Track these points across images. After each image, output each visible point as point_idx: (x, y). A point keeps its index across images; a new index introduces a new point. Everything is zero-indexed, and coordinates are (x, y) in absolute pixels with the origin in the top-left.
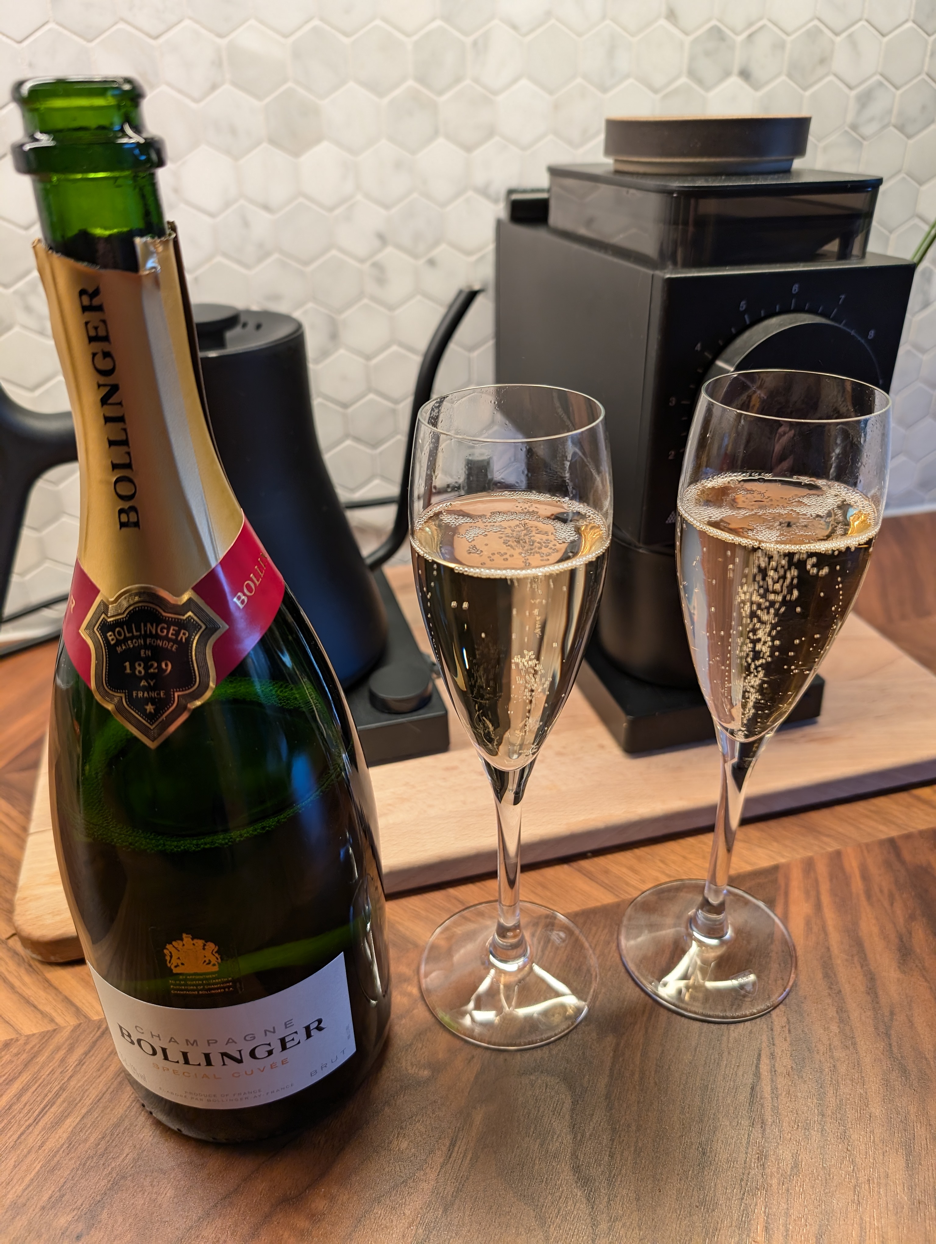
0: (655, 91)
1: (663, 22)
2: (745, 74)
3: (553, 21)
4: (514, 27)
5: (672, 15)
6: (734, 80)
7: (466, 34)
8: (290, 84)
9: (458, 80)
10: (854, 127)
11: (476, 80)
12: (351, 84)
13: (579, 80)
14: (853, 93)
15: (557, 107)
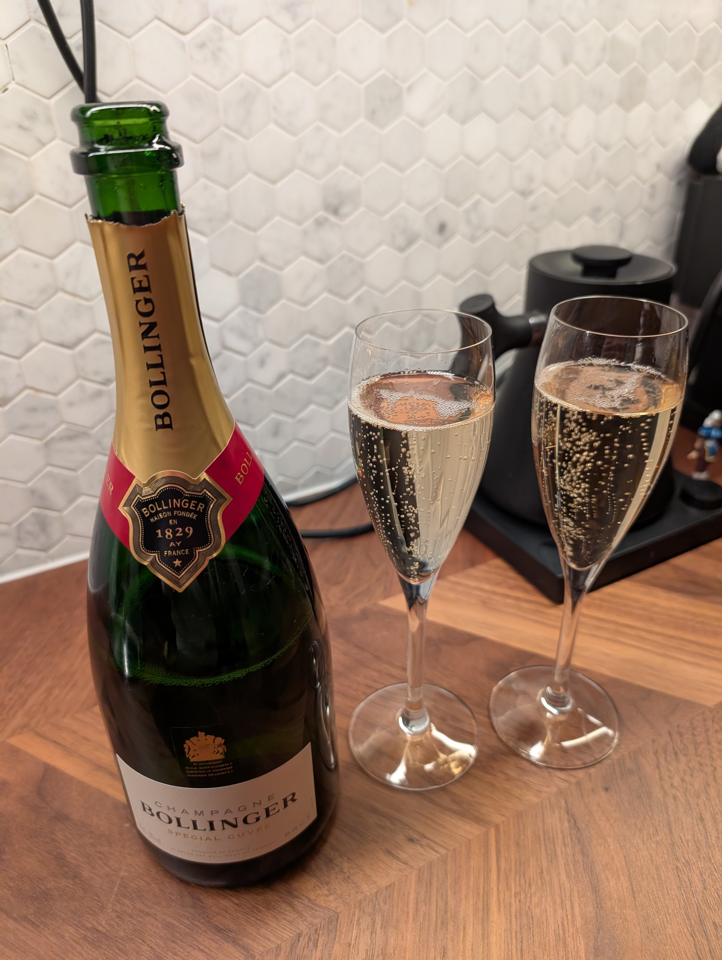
8: (635, 64)
12: (665, 64)
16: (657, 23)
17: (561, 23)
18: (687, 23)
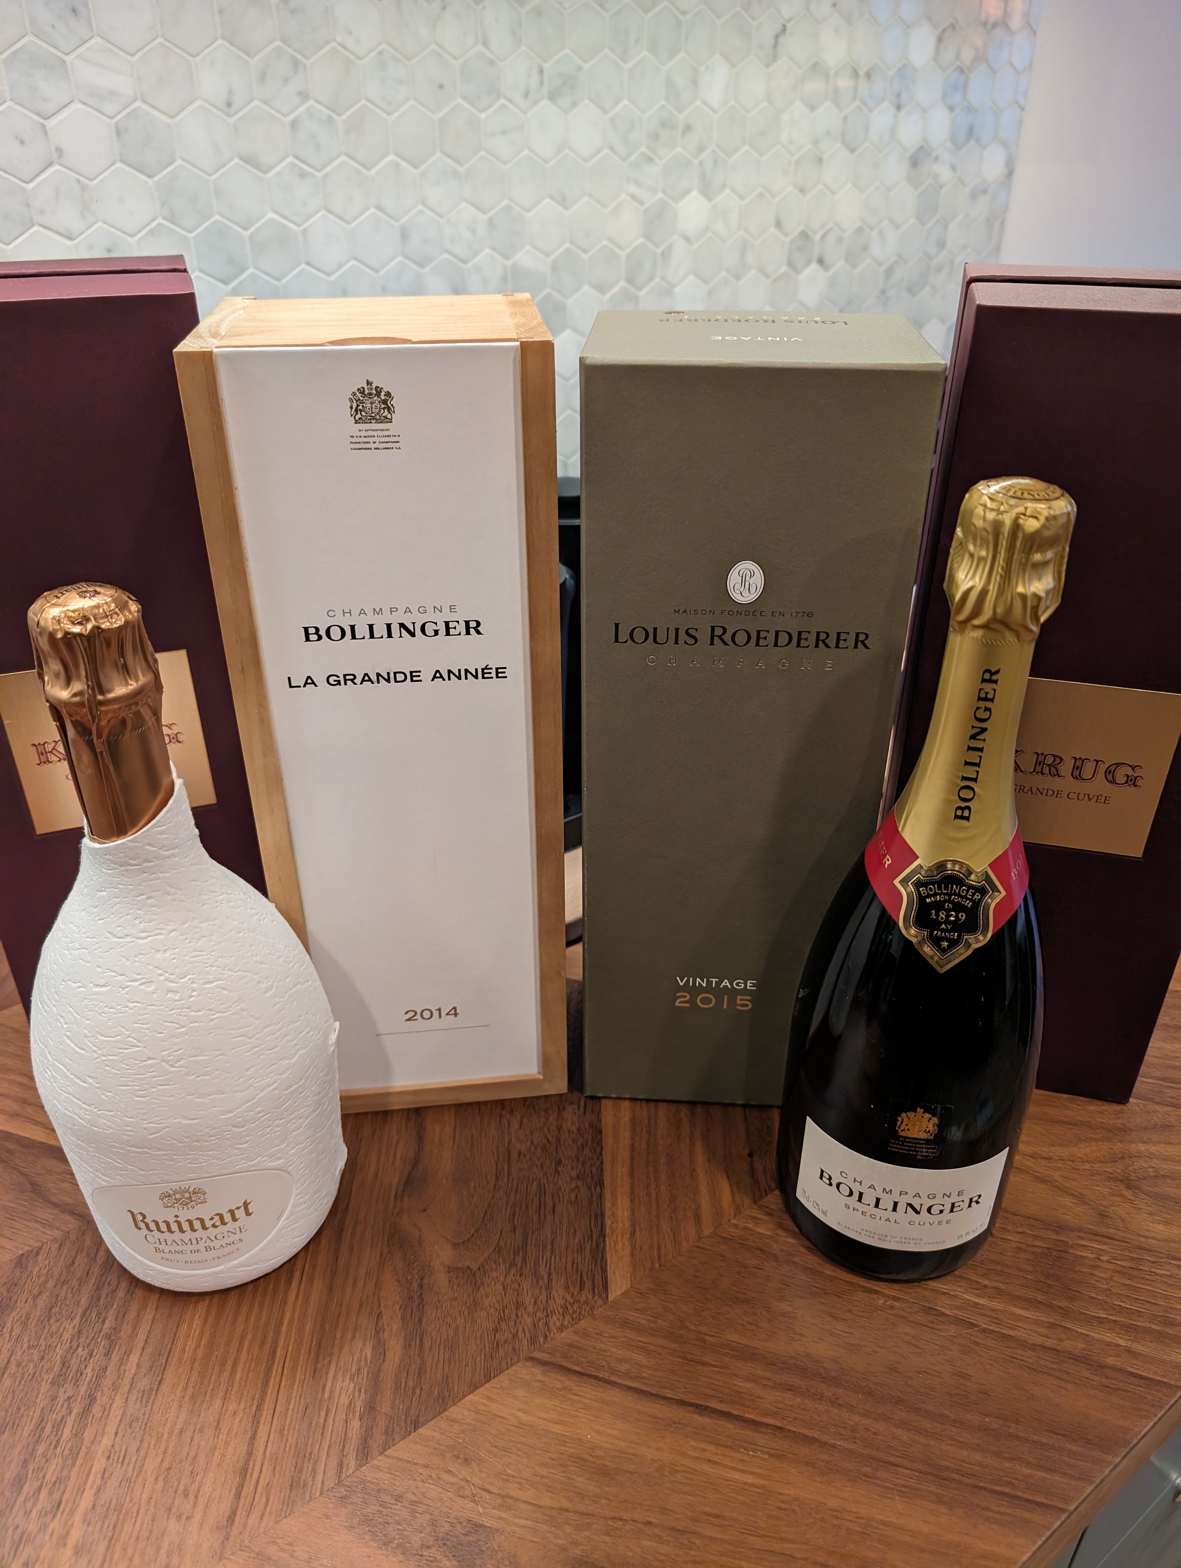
0: (767, 276)
1: (773, 230)
2: (821, 261)
3: (709, 234)
4: (687, 239)
5: (778, 224)
6: (814, 266)
7: (657, 245)
8: (548, 290)
9: (651, 279)
10: (883, 292)
11: (663, 278)
12: (586, 287)
13: (724, 274)
14: (882, 269)
15: (710, 293)
16: (567, 245)
17: (446, 256)
18: (605, 242)
